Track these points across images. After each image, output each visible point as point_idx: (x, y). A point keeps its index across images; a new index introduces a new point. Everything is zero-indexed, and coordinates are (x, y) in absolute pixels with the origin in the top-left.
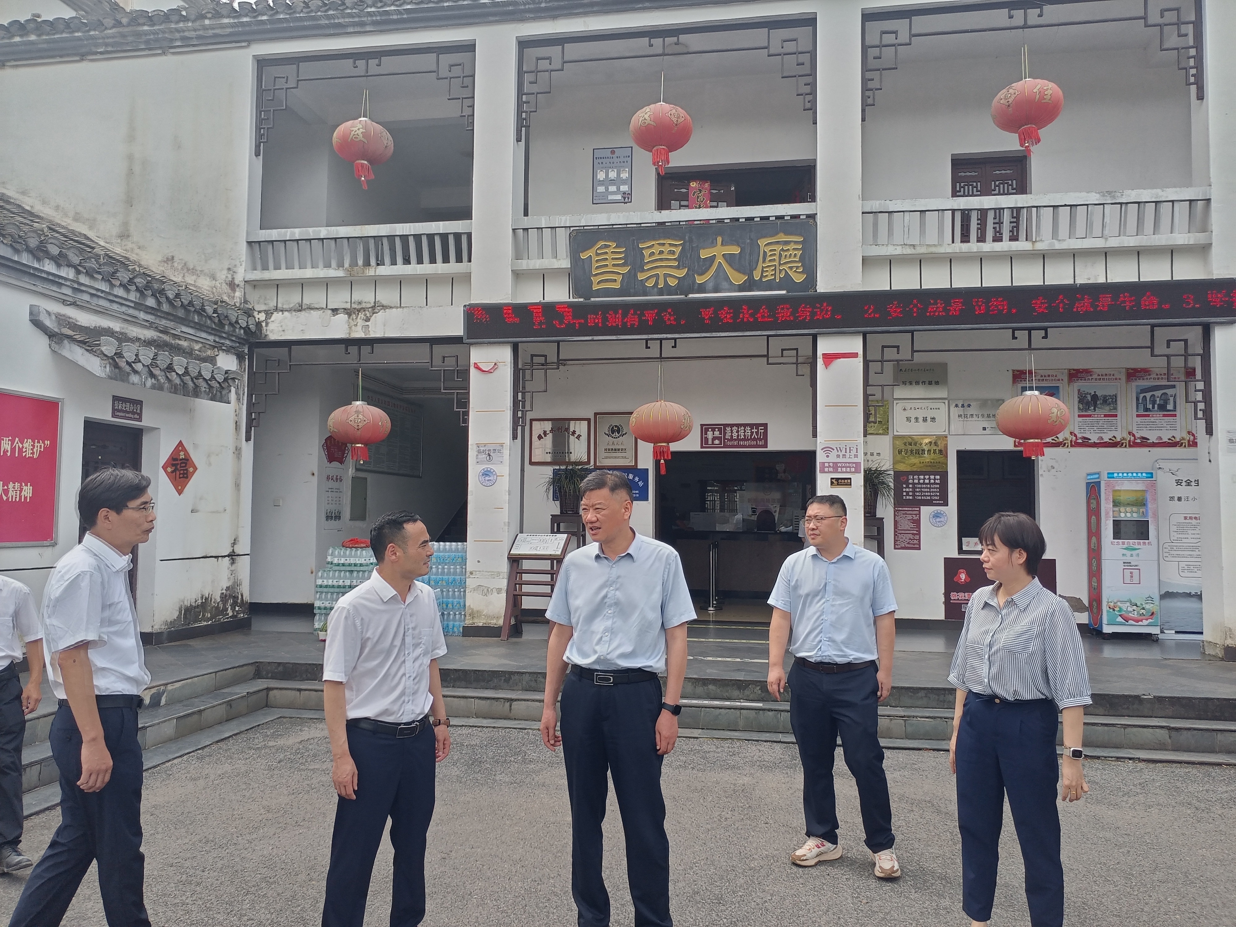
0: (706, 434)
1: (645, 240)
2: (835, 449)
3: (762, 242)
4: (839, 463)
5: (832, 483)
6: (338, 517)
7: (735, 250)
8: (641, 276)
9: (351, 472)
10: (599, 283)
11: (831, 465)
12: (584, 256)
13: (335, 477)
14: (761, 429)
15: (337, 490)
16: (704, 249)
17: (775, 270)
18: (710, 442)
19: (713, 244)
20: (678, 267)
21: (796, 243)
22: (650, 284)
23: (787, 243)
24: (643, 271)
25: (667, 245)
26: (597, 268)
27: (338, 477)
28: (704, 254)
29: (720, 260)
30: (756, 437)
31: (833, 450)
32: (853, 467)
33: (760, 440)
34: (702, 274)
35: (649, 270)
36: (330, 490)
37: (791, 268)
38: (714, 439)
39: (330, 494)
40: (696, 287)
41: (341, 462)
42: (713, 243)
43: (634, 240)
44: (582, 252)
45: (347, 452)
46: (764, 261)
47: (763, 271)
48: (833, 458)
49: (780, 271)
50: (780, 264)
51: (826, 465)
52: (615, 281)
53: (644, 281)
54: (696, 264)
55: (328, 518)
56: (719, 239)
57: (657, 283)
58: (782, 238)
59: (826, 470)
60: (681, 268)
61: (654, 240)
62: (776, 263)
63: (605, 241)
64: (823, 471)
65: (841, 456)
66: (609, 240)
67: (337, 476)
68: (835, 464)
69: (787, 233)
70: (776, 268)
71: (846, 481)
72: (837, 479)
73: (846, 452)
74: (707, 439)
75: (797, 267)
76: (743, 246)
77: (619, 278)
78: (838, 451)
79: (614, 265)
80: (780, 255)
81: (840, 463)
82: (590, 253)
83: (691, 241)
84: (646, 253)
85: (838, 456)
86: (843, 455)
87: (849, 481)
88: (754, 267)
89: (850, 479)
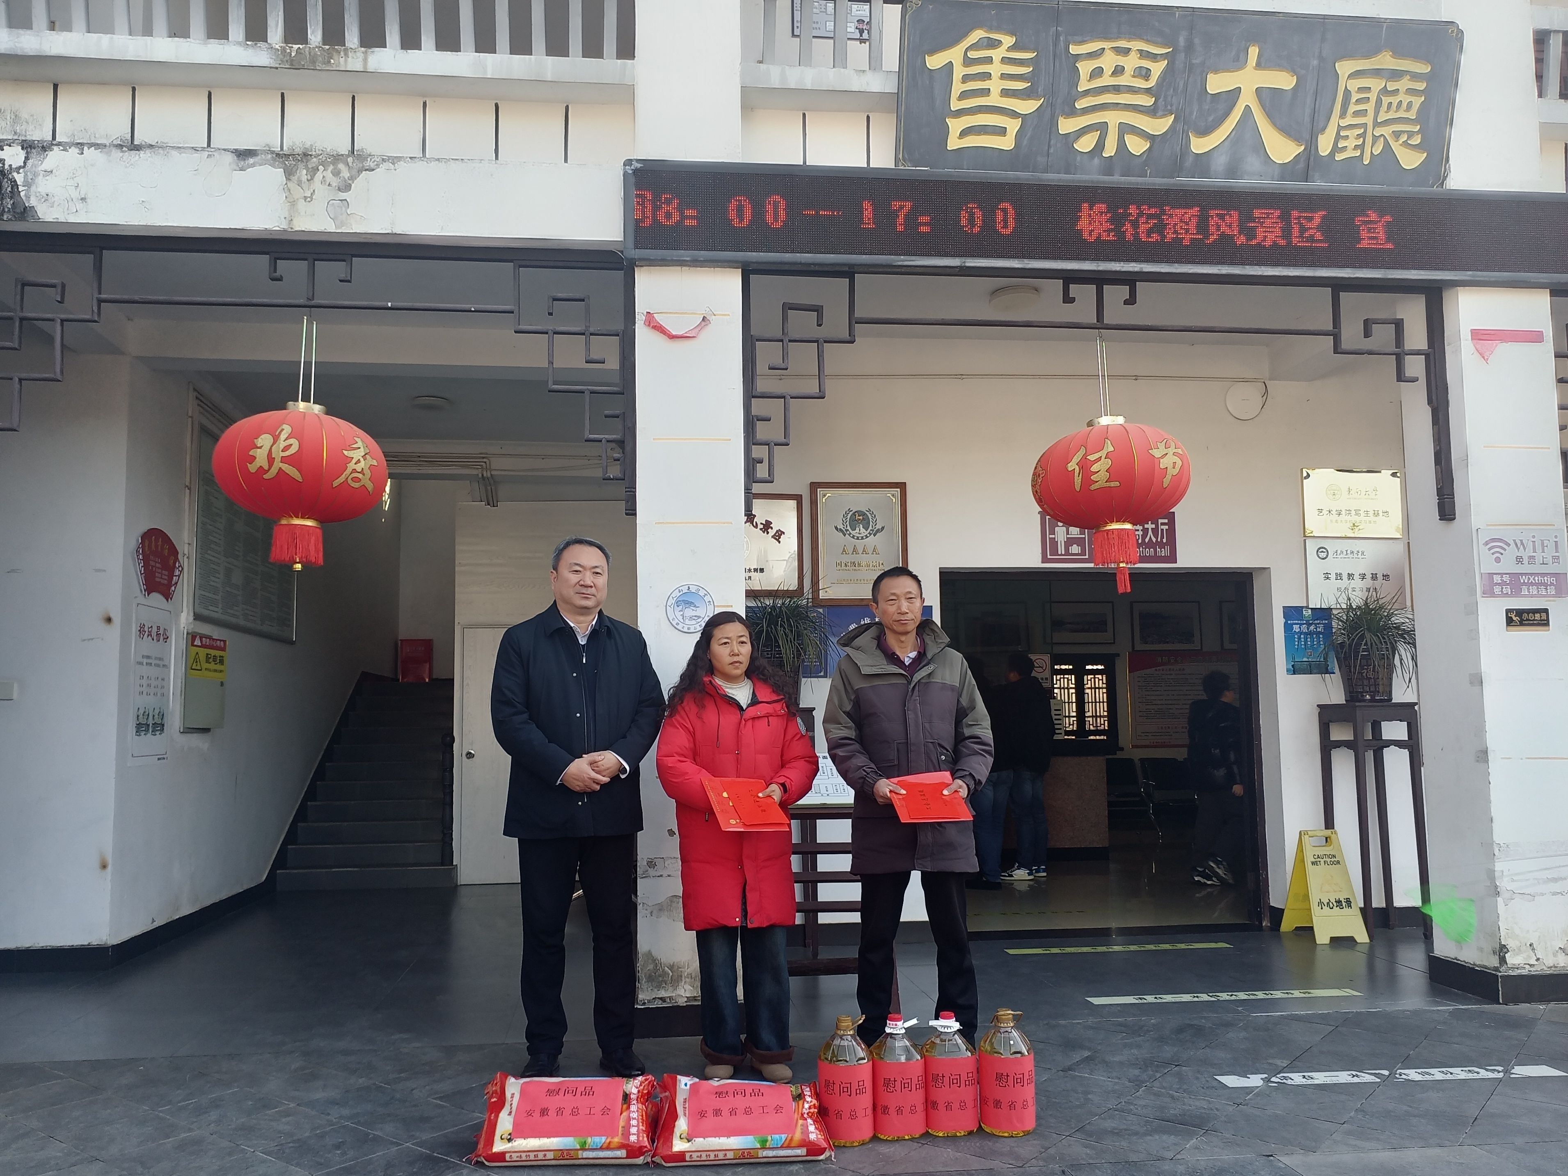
0: (1053, 532)
1: (1083, 35)
2: (1512, 543)
3: (1344, 68)
4: (1522, 574)
5: (1509, 622)
6: (159, 727)
7: (1285, 81)
8: (1066, 126)
9: (185, 620)
10: (964, 133)
11: (1506, 578)
12: (934, 62)
13: (155, 629)
14: (1162, 524)
15: (157, 662)
16: (1216, 71)
17: (1363, 135)
18: (1061, 549)
19: (1238, 63)
20: (1152, 112)
21: (1415, 77)
22: (1085, 144)
23: (1396, 75)
24: (1072, 112)
25: (1133, 55)
26: (964, 96)
27: (161, 632)
28: (1216, 84)
29: (1248, 99)
30: (1154, 540)
31: (1508, 545)
32: (1552, 584)
33: (1162, 545)
34: (1205, 132)
35: (1086, 111)
36: (145, 661)
37: (1397, 135)
38: (1070, 542)
39: (145, 670)
40: (1190, 161)
41: (168, 596)
42: (1237, 59)
43: (1058, 34)
44: (932, 52)
45: (177, 573)
46: (1343, 115)
47: (1338, 137)
48: (1508, 565)
49: (1375, 139)
50: (1376, 124)
51: (1496, 579)
52: (1002, 131)
53: (1072, 137)
54: (1196, 108)
55: (142, 728)
56: (1254, 52)
57: (1100, 145)
58: (1386, 61)
59: (1497, 590)
60: (1160, 113)
61: (1106, 38)
62: (1369, 120)
63: (990, 29)
64: (1489, 592)
65: (1526, 561)
66: (998, 29)
67: (158, 628)
68: (1515, 576)
69: (1398, 53)
70: (1365, 132)
71: (1537, 616)
72: (1520, 612)
73: (1534, 551)
74: (1054, 543)
75: (1411, 134)
76: (1303, 72)
77: (1013, 126)
78: (1518, 549)
79: (1005, 93)
80: (1379, 102)
81: (1526, 574)
82: (954, 55)
83: (1190, 47)
84: (1085, 68)
85: (1519, 560)
86: (1531, 558)
87: (1544, 615)
88: (1321, 125)
89: (1546, 611)
